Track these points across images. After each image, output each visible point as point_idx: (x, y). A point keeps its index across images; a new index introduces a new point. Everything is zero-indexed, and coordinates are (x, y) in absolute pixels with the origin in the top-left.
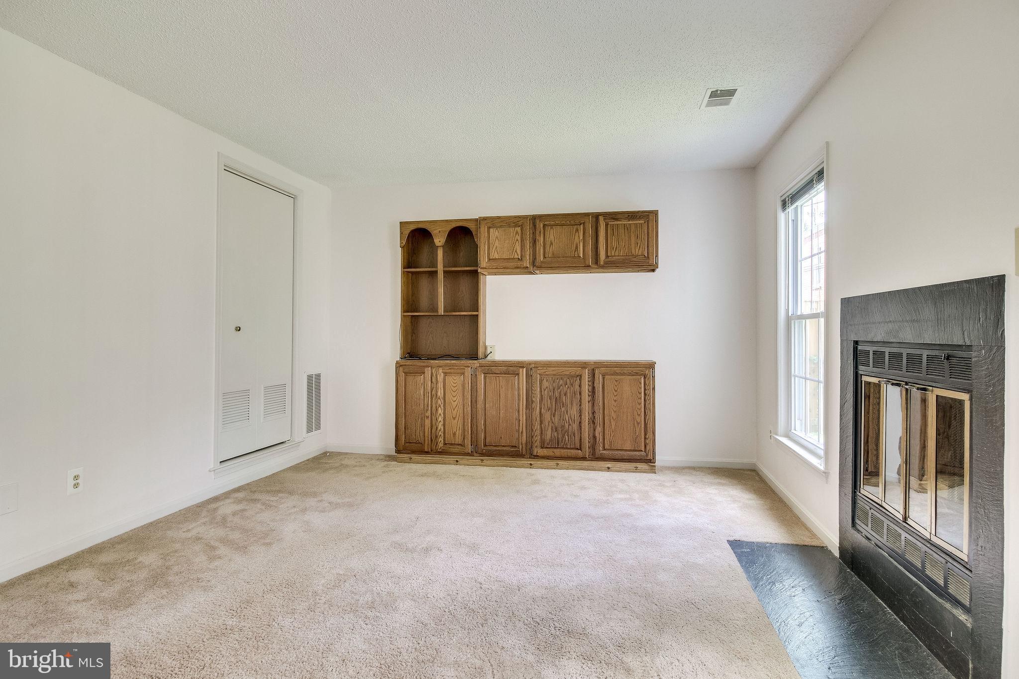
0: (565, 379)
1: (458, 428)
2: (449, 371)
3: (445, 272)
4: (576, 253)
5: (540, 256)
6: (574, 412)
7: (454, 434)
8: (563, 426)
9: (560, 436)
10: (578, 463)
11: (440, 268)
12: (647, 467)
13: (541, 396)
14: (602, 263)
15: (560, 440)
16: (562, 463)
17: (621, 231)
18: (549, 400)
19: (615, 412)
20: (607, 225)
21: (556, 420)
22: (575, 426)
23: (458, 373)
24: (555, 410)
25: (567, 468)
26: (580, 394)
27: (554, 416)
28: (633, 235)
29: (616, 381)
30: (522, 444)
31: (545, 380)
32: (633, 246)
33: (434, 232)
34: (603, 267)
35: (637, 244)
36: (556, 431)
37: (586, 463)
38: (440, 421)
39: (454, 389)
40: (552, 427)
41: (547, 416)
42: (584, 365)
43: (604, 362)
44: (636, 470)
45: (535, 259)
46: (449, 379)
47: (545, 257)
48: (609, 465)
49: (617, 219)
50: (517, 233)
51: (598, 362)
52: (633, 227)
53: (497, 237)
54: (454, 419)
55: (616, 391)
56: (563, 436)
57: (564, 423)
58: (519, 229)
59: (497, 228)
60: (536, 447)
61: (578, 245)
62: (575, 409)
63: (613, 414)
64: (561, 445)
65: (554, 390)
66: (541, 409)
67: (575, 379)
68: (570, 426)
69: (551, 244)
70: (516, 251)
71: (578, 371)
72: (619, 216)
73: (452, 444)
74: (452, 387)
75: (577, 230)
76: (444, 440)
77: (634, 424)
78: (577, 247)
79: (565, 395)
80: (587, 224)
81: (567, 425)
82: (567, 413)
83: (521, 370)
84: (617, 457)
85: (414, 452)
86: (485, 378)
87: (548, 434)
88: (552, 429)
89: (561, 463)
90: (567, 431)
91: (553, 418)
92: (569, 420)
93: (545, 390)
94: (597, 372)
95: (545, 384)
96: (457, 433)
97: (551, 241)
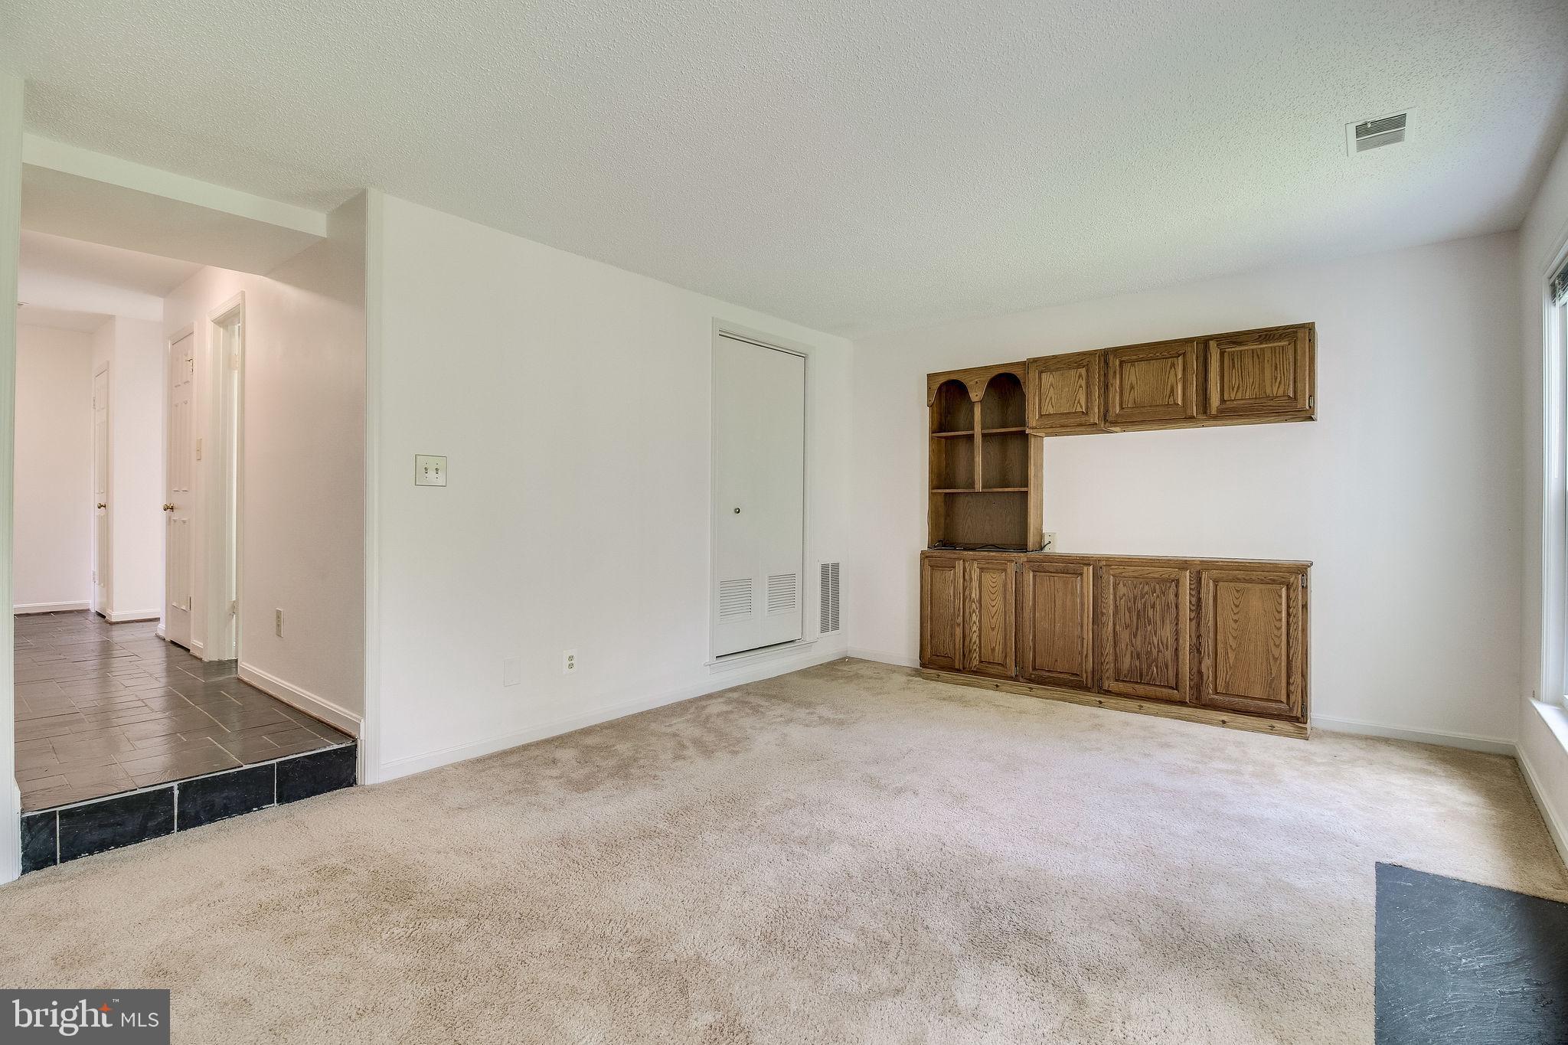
0: (1152, 585)
1: (998, 643)
2: (987, 566)
3: (984, 435)
4: (1171, 399)
5: (1114, 407)
6: (1167, 632)
7: (993, 650)
8: (1149, 653)
9: (1145, 666)
10: (1174, 709)
11: (978, 430)
12: (1291, 728)
13: (1116, 607)
14: (1214, 412)
15: (1145, 671)
16: (1148, 706)
17: (1248, 361)
18: (1127, 614)
19: (1235, 638)
20: (1222, 354)
21: (1139, 643)
22: (1169, 654)
23: (998, 570)
24: (1137, 629)
25: (1156, 715)
26: (1177, 607)
27: (1135, 637)
28: (1267, 365)
29: (1238, 591)
30: (1086, 672)
31: (1121, 584)
32: (1268, 383)
33: (970, 382)
34: (1215, 418)
35: (1276, 379)
36: (1138, 658)
37: (1185, 711)
38: (975, 631)
39: (993, 590)
40: (1132, 652)
41: (1125, 636)
42: (1183, 564)
43: (1217, 562)
44: (1272, 730)
45: (1107, 411)
46: (986, 577)
47: (1122, 408)
48: (1225, 718)
49: (1240, 344)
50: (1080, 376)
51: (1207, 562)
52: (1268, 355)
53: (1052, 385)
54: (993, 629)
55: (1237, 606)
56: (1149, 667)
57: (1151, 648)
58: (1083, 371)
59: (1051, 372)
60: (1108, 678)
61: (1175, 387)
62: (1168, 630)
63: (1231, 641)
64: (1146, 679)
65: (1135, 599)
66: (1114, 625)
67: (1168, 585)
68: (1160, 654)
69: (1132, 388)
70: (1079, 402)
71: (1174, 573)
72: (1244, 338)
73: (989, 663)
74: (991, 589)
75: (1173, 365)
76: (980, 657)
77: (1268, 659)
78: (1172, 391)
79: (1153, 607)
80: (1188, 355)
81: (1155, 652)
82: (1155, 634)
83: (1085, 568)
84: (1237, 707)
85: (942, 668)
86: (1034, 577)
87: (1126, 663)
88: (1132, 656)
89: (1146, 705)
90: (1156, 660)
91: (1134, 642)
92: (1158, 644)
93: (1121, 599)
94: (1204, 575)
95: (1122, 590)
96: (997, 651)
97: (1132, 383)
